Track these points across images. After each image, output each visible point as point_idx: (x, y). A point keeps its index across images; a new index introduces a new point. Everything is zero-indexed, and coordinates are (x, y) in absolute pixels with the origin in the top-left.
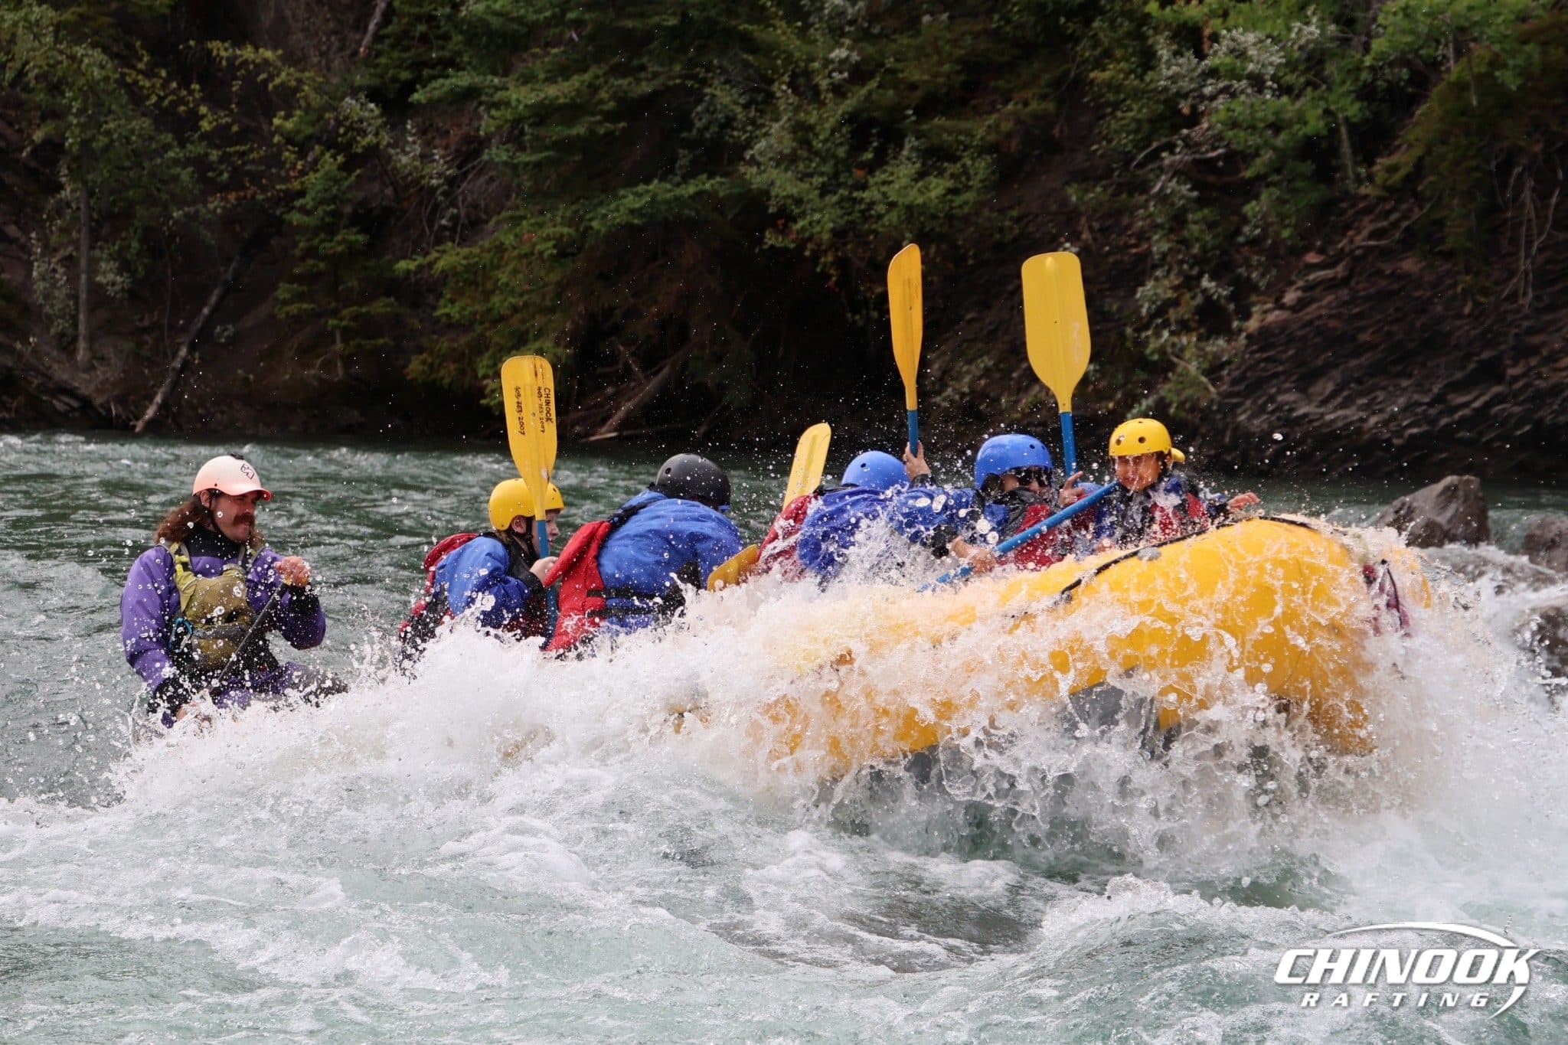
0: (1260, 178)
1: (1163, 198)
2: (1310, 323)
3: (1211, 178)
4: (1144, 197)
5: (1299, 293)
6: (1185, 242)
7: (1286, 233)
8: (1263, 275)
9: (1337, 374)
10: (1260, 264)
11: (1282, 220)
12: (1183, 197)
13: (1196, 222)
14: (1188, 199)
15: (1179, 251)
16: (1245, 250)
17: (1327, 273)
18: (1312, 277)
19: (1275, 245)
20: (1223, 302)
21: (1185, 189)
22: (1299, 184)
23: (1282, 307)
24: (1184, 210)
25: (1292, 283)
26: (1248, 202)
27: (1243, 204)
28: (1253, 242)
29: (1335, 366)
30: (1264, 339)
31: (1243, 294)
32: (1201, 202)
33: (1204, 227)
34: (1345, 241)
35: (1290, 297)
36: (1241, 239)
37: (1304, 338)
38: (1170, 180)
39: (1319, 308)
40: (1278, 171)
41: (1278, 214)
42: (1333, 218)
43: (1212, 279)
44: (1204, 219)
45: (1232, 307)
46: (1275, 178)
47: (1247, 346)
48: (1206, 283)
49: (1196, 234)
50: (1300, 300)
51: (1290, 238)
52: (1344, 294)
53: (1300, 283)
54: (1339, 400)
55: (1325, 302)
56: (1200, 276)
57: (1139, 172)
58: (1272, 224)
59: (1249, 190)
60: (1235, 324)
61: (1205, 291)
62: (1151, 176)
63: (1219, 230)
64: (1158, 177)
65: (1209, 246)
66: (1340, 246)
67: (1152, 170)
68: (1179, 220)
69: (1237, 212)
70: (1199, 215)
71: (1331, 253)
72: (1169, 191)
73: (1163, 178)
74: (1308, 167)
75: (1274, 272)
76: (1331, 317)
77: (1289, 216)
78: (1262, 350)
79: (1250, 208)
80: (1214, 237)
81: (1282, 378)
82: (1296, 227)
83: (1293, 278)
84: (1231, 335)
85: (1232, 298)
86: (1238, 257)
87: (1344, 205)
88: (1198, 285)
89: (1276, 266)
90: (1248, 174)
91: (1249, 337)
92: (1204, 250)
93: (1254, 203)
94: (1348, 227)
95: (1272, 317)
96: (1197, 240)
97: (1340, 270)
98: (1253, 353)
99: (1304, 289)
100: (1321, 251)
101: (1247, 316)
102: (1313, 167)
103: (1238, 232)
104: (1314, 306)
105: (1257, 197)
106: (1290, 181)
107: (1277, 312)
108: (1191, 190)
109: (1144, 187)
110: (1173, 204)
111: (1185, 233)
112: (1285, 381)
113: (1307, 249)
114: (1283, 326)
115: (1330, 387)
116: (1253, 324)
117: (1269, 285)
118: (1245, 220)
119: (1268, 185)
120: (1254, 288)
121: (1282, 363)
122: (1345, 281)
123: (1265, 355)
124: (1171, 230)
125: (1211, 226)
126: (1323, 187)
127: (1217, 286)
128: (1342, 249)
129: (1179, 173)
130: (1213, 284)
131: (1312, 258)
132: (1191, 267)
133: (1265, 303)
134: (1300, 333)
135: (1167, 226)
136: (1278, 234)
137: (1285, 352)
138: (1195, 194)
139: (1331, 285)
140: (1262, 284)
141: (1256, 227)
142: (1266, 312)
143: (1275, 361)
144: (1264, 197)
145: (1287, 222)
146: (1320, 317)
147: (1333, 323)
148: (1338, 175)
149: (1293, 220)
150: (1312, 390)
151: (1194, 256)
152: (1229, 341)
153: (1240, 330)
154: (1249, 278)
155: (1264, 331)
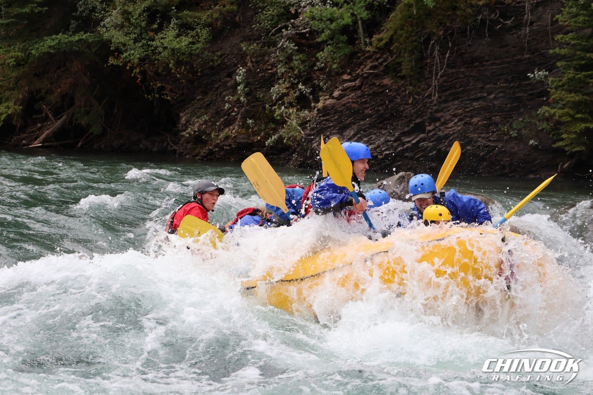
0: (324, 42)
1: (282, 49)
2: (344, 105)
3: (303, 41)
4: (275, 48)
5: (340, 92)
6: (292, 69)
7: (335, 66)
8: (325, 84)
9: (355, 127)
10: (324, 79)
11: (333, 60)
12: (291, 49)
13: (296, 60)
14: (293, 50)
15: (289, 72)
16: (318, 73)
17: (353, 84)
18: (345, 85)
19: (330, 71)
20: (307, 95)
21: (292, 45)
22: (340, 45)
23: (333, 98)
24: (292, 55)
25: (337, 88)
26: (319, 52)
27: (317, 53)
28: (321, 69)
29: (354, 124)
30: (325, 111)
31: (316, 91)
32: (299, 51)
33: (300, 62)
34: (359, 70)
35: (336, 93)
36: (316, 68)
37: (342, 111)
38: (286, 42)
39: (348, 99)
40: (332, 39)
41: (332, 58)
42: (355, 60)
43: (303, 85)
44: (300, 59)
45: (311, 97)
46: (330, 42)
47: (317, 114)
48: (300, 86)
49: (296, 65)
50: (340, 95)
51: (336, 68)
52: (359, 93)
53: (340, 88)
54: (356, 138)
55: (350, 96)
56: (298, 83)
57: (272, 38)
58: (329, 62)
59: (320, 47)
60: (313, 104)
61: (300, 89)
62: (278, 39)
63: (307, 64)
64: (281, 40)
65: (302, 71)
66: (357, 72)
67: (278, 37)
68: (289, 59)
69: (314, 56)
70: (297, 57)
71: (354, 75)
72: (285, 46)
73: (283, 40)
74: (344, 38)
75: (329, 83)
76: (353, 102)
77: (336, 59)
78: (323, 116)
79: (320, 55)
80: (305, 66)
81: (332, 128)
82: (339, 63)
83: (337, 85)
84: (310, 109)
85: (311, 93)
86: (314, 75)
87: (359, 55)
88: (297, 87)
89: (331, 80)
90: (319, 40)
91: (318, 110)
92: (299, 72)
93: (321, 53)
94: (361, 64)
95: (328, 102)
96: (297, 67)
97: (357, 82)
98: (320, 117)
99: (342, 90)
100: (350, 74)
101: (318, 101)
102: (347, 38)
103: (314, 65)
104: (346, 98)
105: (323, 50)
106: (337, 44)
107: (330, 100)
108: (294, 46)
109: (275, 44)
110: (287, 52)
111: (292, 64)
112: (333, 130)
113: (343, 73)
114: (333, 106)
115: (352, 133)
116: (320, 105)
117: (327, 89)
118: (317, 60)
119: (327, 45)
120: (321, 89)
121: (332, 122)
122: (359, 87)
123: (325, 118)
124: (286, 63)
125: (303, 62)
126: (350, 46)
127: (305, 88)
128: (358, 74)
129: (290, 39)
130: (304, 87)
131: (346, 77)
132: (294, 79)
133: (326, 96)
134: (339, 109)
135: (284, 61)
136: (331, 67)
137: (334, 117)
138: (297, 48)
139: (354, 89)
140: (325, 87)
141: (322, 63)
142: (326, 100)
143: (329, 121)
144: (326, 50)
145: (335, 61)
146: (348, 103)
147: (354, 105)
148: (357, 42)
149: (338, 61)
150: (344, 134)
151: (296, 75)
152: (310, 112)
153: (315, 107)
154: (319, 85)
155: (325, 108)
